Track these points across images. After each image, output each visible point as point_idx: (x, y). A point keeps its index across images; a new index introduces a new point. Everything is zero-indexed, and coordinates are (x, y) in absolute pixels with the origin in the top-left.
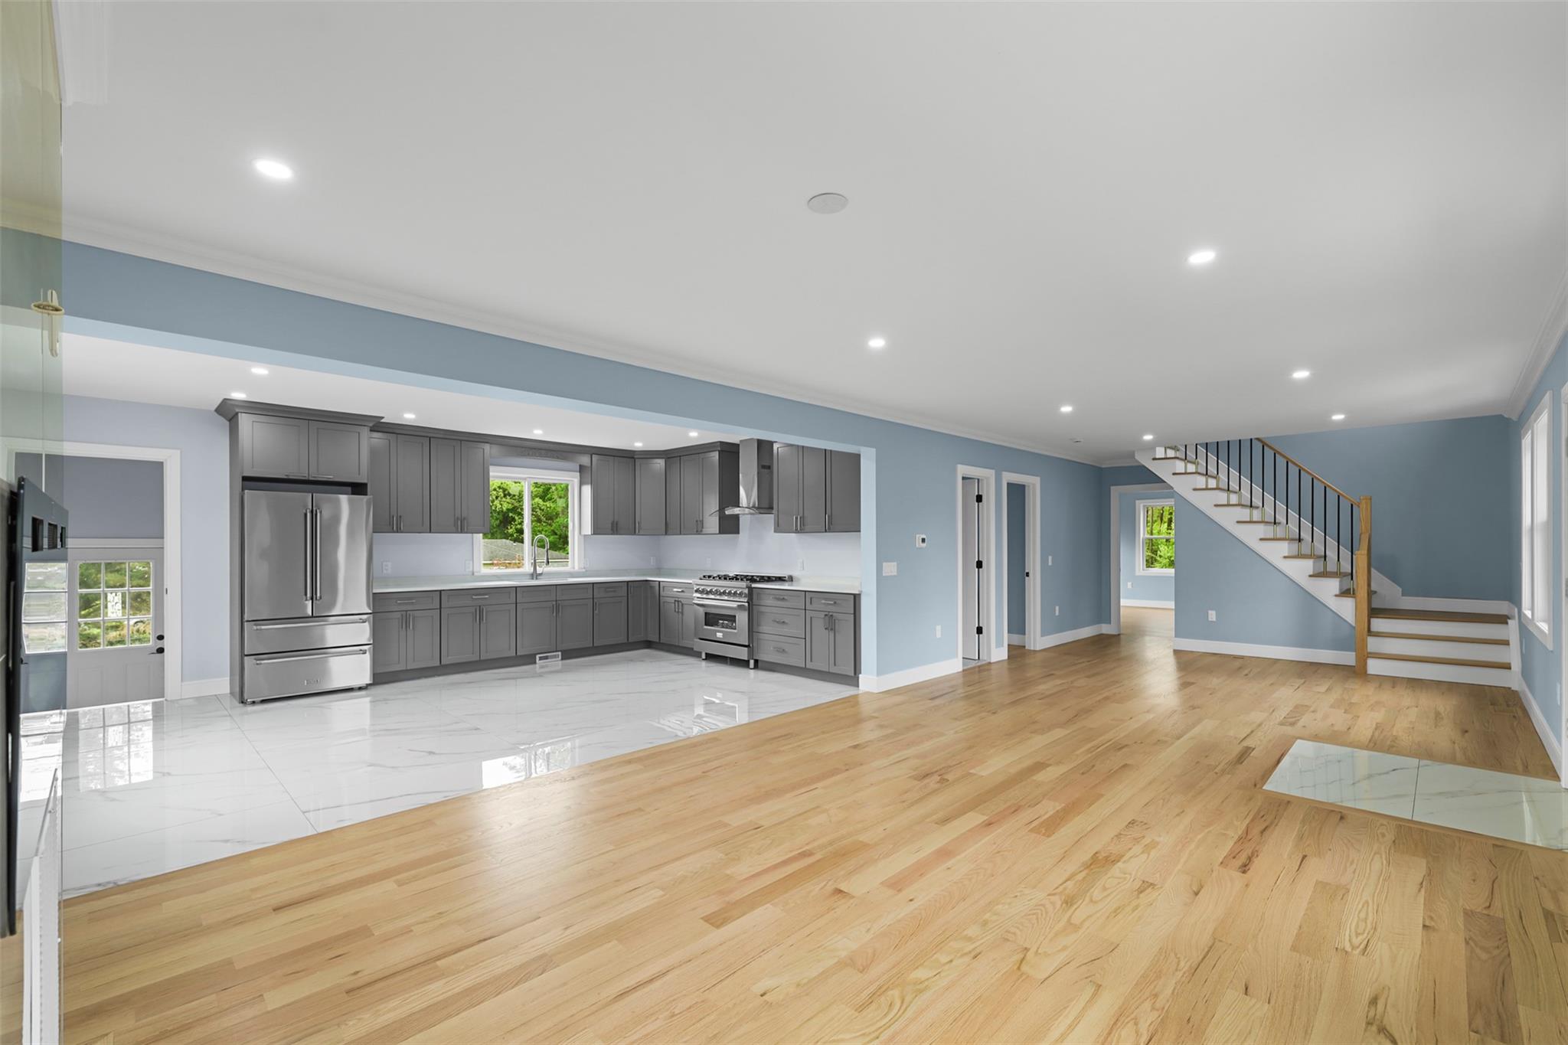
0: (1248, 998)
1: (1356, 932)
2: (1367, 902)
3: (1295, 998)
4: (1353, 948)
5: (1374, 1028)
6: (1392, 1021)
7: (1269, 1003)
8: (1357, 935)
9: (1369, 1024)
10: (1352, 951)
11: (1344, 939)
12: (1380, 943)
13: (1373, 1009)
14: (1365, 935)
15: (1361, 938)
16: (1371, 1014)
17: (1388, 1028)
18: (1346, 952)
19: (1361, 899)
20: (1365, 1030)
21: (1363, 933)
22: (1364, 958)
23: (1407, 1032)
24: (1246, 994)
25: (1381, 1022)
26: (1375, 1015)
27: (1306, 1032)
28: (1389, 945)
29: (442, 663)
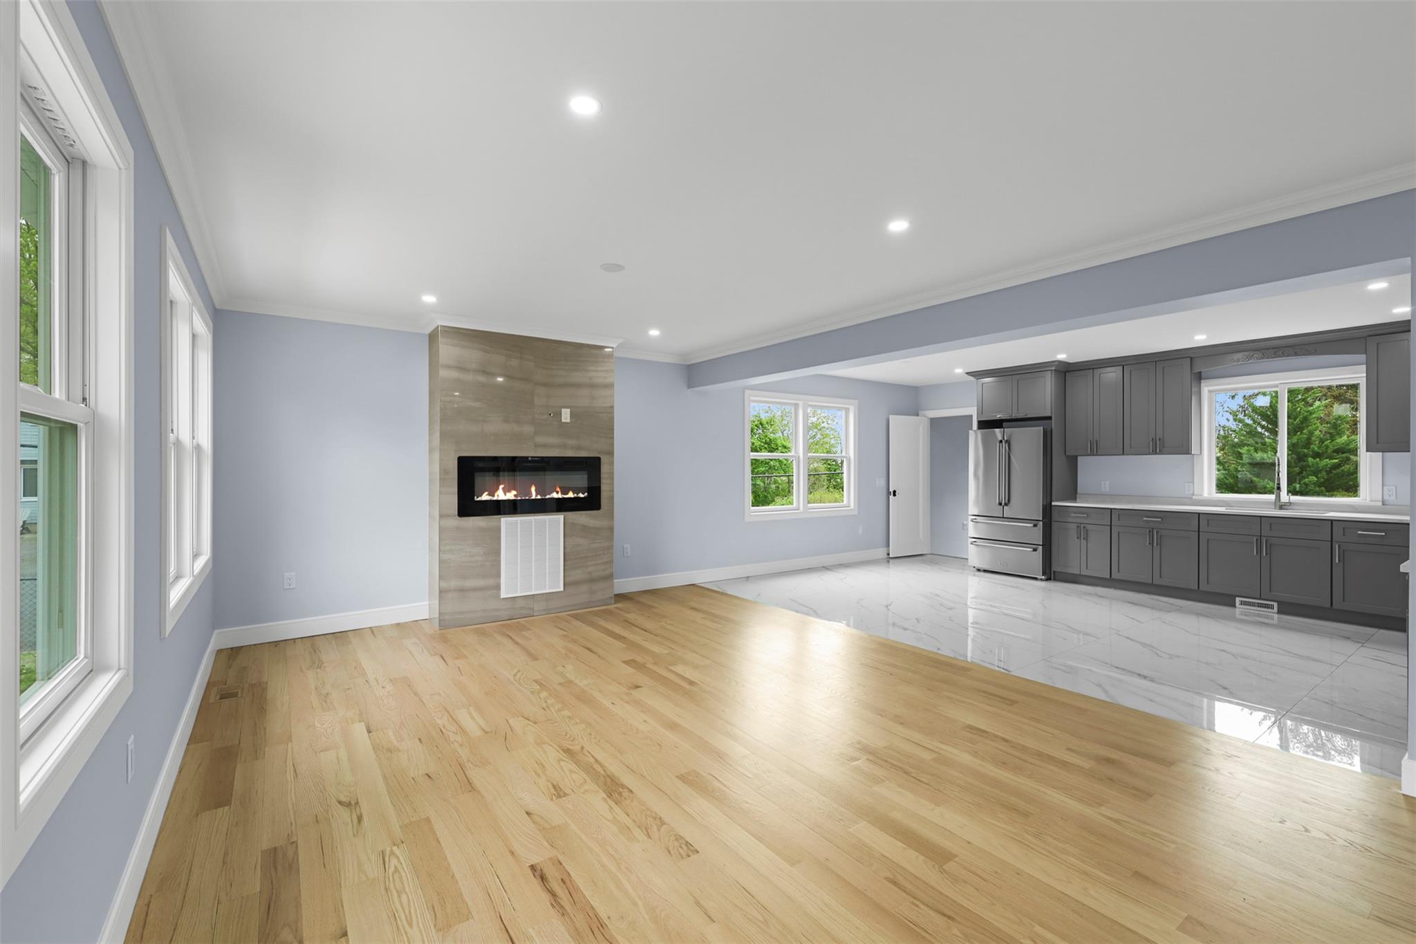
0: (424, 773)
1: (399, 872)
2: (410, 925)
3: (402, 790)
4: (392, 853)
5: (353, 803)
6: (344, 813)
7: (413, 778)
8: (396, 870)
9: (357, 803)
10: (391, 848)
11: (402, 855)
12: (376, 875)
13: (358, 814)
14: (391, 874)
15: (392, 869)
16: (358, 811)
17: (346, 808)
18: (395, 845)
19: (418, 925)
20: (357, 799)
21: (393, 875)
22: (381, 849)
23: (335, 813)
24: (427, 774)
25: (351, 809)
26: (356, 811)
27: (385, 777)
28: (368, 879)
29: (1112, 577)
